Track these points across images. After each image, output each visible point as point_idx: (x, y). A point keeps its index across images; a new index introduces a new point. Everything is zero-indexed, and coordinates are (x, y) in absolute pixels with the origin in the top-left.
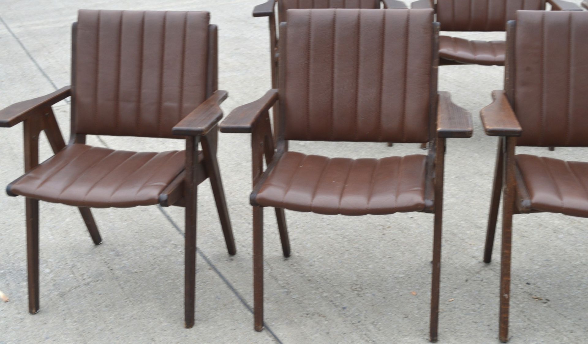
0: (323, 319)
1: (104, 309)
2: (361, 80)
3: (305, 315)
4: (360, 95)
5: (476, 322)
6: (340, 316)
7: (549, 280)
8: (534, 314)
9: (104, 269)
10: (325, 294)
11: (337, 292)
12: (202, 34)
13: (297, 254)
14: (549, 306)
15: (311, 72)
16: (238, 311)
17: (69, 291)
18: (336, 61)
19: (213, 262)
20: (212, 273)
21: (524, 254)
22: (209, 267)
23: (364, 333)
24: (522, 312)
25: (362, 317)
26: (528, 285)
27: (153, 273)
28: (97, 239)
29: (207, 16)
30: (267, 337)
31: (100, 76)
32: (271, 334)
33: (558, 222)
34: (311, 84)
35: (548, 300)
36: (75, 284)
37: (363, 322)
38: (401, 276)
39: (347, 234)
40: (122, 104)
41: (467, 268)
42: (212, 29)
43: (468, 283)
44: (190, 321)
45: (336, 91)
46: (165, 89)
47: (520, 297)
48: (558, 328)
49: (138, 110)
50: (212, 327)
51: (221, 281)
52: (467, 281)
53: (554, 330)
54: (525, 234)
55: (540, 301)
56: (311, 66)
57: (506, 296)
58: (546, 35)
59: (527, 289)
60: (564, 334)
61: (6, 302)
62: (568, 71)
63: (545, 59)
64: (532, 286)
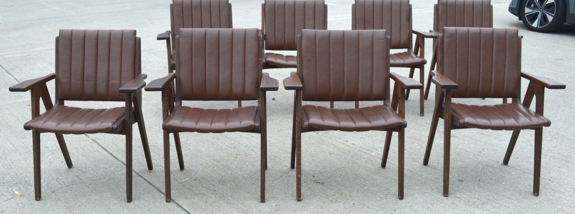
0: (204, 196)
1: (79, 197)
2: (221, 67)
3: (194, 194)
4: (220, 75)
5: (285, 194)
6: (213, 194)
7: (324, 175)
8: (316, 189)
9: (76, 179)
10: (204, 185)
11: (211, 184)
12: (132, 42)
13: (188, 168)
14: (324, 185)
16: (156, 195)
17: (57, 190)
18: (207, 56)
19: (140, 174)
20: (140, 178)
21: (313, 164)
22: (137, 176)
23: (226, 200)
24: (310, 188)
25: (225, 194)
26: (314, 177)
27: (106, 180)
28: (70, 164)
29: (135, 32)
30: (173, 204)
31: (73, 66)
32: (175, 203)
33: (332, 150)
34: (194, 69)
35: (323, 183)
36: (60, 186)
37: (225, 196)
38: (246, 176)
39: (216, 158)
40: (86, 82)
41: (282, 171)
42: (138, 39)
43: (282, 178)
44: (130, 199)
45: (207, 73)
46: (111, 74)
47: (309, 182)
48: (327, 194)
49: (96, 86)
50: (142, 202)
51: (145, 181)
52: (281, 176)
53: (325, 195)
54: (314, 155)
55: (319, 183)
58: (317, 42)
59: (313, 178)
60: (330, 196)
61: (21, 196)
62: (329, 61)
63: (317, 55)
64: (316, 177)
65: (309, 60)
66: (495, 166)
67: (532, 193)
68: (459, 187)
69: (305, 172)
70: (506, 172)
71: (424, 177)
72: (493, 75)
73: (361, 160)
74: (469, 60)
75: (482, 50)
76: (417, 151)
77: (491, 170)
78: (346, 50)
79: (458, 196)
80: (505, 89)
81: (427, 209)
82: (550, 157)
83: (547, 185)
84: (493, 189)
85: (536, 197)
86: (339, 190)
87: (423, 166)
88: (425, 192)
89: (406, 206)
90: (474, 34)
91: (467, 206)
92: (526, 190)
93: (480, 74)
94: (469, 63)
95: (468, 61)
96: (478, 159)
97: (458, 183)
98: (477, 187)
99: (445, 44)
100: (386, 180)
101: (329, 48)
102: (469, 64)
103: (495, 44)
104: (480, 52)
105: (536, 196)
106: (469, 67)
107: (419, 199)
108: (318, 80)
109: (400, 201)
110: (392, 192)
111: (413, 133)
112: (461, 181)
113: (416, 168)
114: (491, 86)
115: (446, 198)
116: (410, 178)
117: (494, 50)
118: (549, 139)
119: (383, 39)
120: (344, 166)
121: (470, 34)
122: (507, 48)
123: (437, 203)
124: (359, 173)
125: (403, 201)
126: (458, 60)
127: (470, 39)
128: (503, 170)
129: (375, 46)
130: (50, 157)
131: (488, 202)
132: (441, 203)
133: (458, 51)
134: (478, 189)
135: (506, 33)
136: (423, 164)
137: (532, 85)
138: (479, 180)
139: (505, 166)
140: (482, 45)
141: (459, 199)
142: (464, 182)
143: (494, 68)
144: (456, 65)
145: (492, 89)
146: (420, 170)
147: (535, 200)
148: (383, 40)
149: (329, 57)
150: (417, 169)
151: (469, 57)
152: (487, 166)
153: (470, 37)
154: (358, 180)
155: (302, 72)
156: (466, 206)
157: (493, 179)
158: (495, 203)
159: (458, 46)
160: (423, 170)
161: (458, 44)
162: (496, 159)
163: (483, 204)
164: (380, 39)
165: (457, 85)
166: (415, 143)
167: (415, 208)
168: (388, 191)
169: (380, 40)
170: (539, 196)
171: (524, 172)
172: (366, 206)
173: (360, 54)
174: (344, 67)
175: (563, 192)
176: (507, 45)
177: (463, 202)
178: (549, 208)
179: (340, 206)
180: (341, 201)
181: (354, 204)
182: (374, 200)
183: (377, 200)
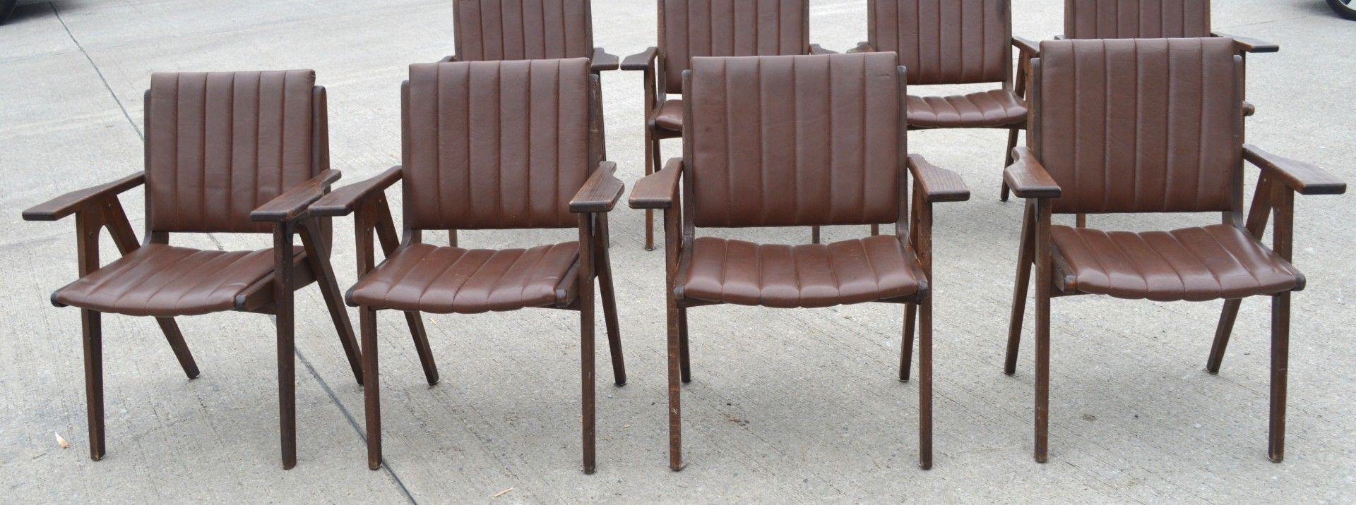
0: (460, 454)
1: (186, 453)
2: (503, 151)
3: (438, 450)
4: (503, 168)
5: (649, 450)
6: (481, 448)
7: (756, 399)
8: (725, 438)
9: (197, 406)
10: (469, 426)
11: (486, 423)
12: (305, 99)
13: (447, 381)
14: (747, 429)
15: (441, 142)
16: (354, 449)
17: (147, 434)
18: (471, 127)
19: (336, 394)
20: (333, 406)
22: (330, 400)
23: (506, 467)
24: (711, 436)
25: (510, 450)
26: (728, 406)
27: (258, 409)
28: (191, 370)
29: (312, 75)
30: (384, 476)
31: (180, 156)
32: (389, 473)
33: (793, 332)
34: (441, 157)
35: (747, 422)
36: (156, 425)
37: (507, 455)
38: (573, 401)
39: (518, 355)
40: (208, 191)
41: (659, 389)
42: (317, 92)
43: (654, 406)
44: (289, 462)
45: (472, 168)
46: (261, 171)
47: (714, 420)
48: (748, 452)
49: (229, 198)
50: (317, 467)
51: (341, 414)
52: (653, 404)
53: (743, 455)
54: (746, 348)
55: (737, 424)
56: (441, 134)
57: (675, 411)
58: (728, 87)
59: (726, 410)
60: (755, 458)
61: (65, 448)
62: (760, 131)
63: (729, 116)
64: (733, 407)
65: (707, 130)
66: (1184, 378)
67: (1267, 455)
68: (1079, 435)
69: (711, 393)
70: (1210, 394)
71: (998, 406)
72: (1171, 155)
73: (854, 360)
74: (1108, 119)
75: (1140, 96)
76: (997, 335)
77: (1171, 389)
78: (799, 103)
79: (1072, 462)
80: (1200, 190)
81: (985, 497)
82: (1334, 350)
83: (1309, 431)
84: (1167, 442)
85: (1274, 465)
86: (780, 442)
87: (1004, 375)
88: (991, 450)
89: (932, 489)
90: (1120, 56)
91: (1090, 490)
92: (1253, 444)
93: (1135, 155)
94: (1108, 128)
95: (1105, 121)
96: (1145, 356)
97: (1081, 424)
98: (1126, 437)
99: (1046, 82)
100: (902, 414)
101: (759, 99)
102: (1108, 130)
103: (1173, 79)
104: (1136, 98)
105: (1273, 462)
106: (1108, 137)
107: (971, 467)
108: (731, 177)
109: (922, 473)
110: (909, 447)
111: (999, 286)
112: (1090, 418)
113: (984, 381)
114: (1164, 184)
115: (1040, 465)
116: (964, 409)
117: (1172, 92)
119: (888, 75)
120: (809, 376)
121: (1108, 54)
122: (1205, 88)
123: (1015, 481)
124: (842, 394)
125: (931, 473)
126: (1078, 119)
127: (1109, 68)
128: (1202, 389)
129: (869, 91)
130: (160, 351)
131: (1145, 479)
132: (1023, 480)
133: (1078, 99)
134: (1129, 440)
135: (1201, 51)
136: (1003, 370)
137: (1265, 180)
138: (1136, 416)
139: (1212, 378)
140: (1140, 82)
141: (1074, 469)
142: (1097, 422)
143: (1171, 138)
144: (1074, 133)
145: (1168, 190)
146: (993, 388)
147: (1272, 475)
148: (888, 77)
149: (759, 121)
150: (987, 385)
151: (1108, 113)
152: (1164, 378)
153: (1109, 62)
154: (833, 415)
155: (693, 159)
156: (1086, 489)
157: (1174, 412)
158: (1164, 482)
159: (1078, 86)
160: (1001, 387)
161: (1078, 82)
162: (1190, 357)
163: (1131, 484)
164: (882, 75)
165: (1059, 188)
166: (999, 314)
167: (955, 494)
168: (899, 445)
169: (882, 77)
170: (1283, 463)
171: (1254, 392)
172: (835, 486)
173: (834, 113)
174: (795, 144)
175: (1350, 452)
176: (1205, 82)
177: (1082, 478)
178: (1305, 498)
179: (770, 486)
180: (776, 472)
181: (806, 481)
182: (858, 470)
183: (864, 472)
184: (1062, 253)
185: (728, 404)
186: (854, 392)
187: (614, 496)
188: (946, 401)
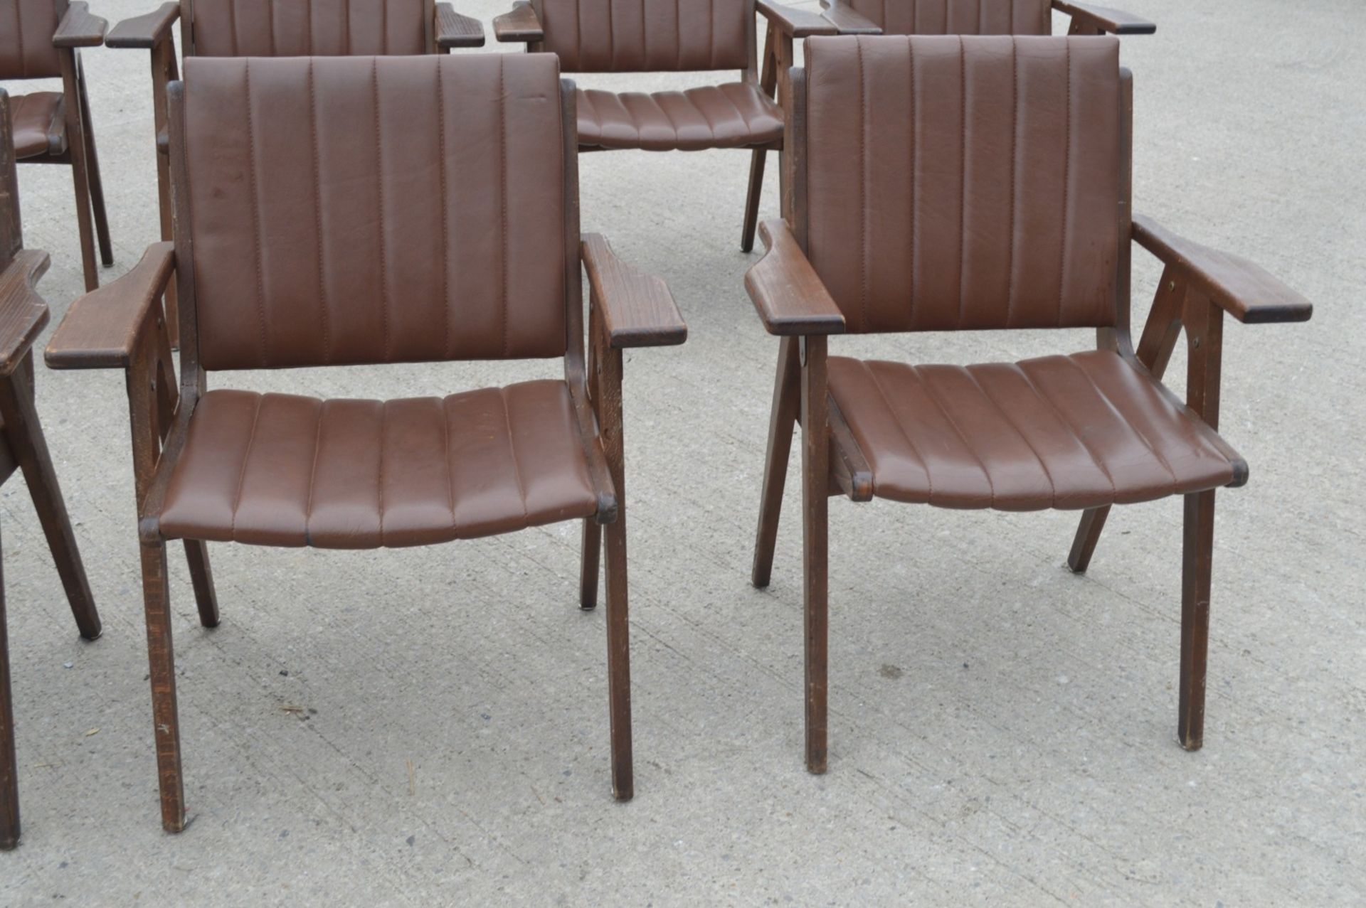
5: (128, 786)
7: (332, 661)
8: (270, 749)
14: (311, 727)
24: (246, 747)
26: (282, 677)
35: (313, 712)
47: (253, 709)
48: (311, 780)
53: (301, 786)
55: (294, 717)
58: (255, 113)
59: (277, 686)
60: (322, 793)
62: (315, 195)
63: (258, 170)
64: (290, 678)
65: (218, 193)
66: (1035, 583)
67: (1176, 738)
68: (877, 710)
69: (255, 648)
70: (1076, 615)
71: (743, 653)
72: (1018, 235)
73: (505, 567)
74: (917, 173)
75: (968, 133)
76: (739, 508)
77: (1017, 606)
78: (386, 145)
79: (867, 769)
80: (1065, 293)
81: (725, 857)
82: (1252, 520)
83: (1234, 683)
84: (1017, 716)
85: (1189, 755)
86: (369, 753)
87: (752, 590)
88: (733, 751)
89: (634, 845)
90: (937, 65)
91: (900, 829)
92: (1152, 713)
93: (961, 234)
94: (917, 188)
95: (912, 178)
96: (972, 542)
97: (879, 687)
98: (951, 710)
99: (815, 111)
100: (583, 679)
101: (312, 136)
102: (918, 193)
103: (1022, 106)
104: (962, 136)
105: (1188, 750)
106: (917, 204)
107: (699, 790)
108: (266, 279)
109: (616, 810)
110: (593, 752)
111: (741, 412)
112: (891, 672)
113: (719, 603)
114: (1008, 284)
115: (815, 779)
116: (687, 662)
117: (1020, 129)
118: (1249, 426)
119: (542, 96)
120: (428, 604)
121: (917, 62)
122: (1074, 121)
123: (774, 816)
124: (482, 642)
125: (632, 808)
126: (867, 175)
127: (918, 87)
128: (1065, 604)
129: (510, 125)
131: (988, 799)
132: (789, 815)
133: (867, 139)
134: (957, 717)
135: (1068, 59)
136: (750, 580)
137: (1173, 284)
138: (966, 666)
139: (1077, 581)
140: (969, 109)
141: (871, 786)
142: (903, 680)
143: (1018, 205)
144: (862, 196)
145: (1013, 292)
146: (734, 618)
147: (1187, 778)
148: (543, 100)
149: (314, 176)
150: (724, 612)
151: (917, 163)
152: (1004, 584)
153: (918, 76)
154: (466, 688)
155: (192, 247)
156: (893, 829)
157: (1024, 653)
158: (1018, 804)
159: (867, 117)
160: (747, 613)
161: (867, 110)
162: (1041, 542)
163: (966, 811)
164: (532, 96)
165: (843, 318)
166: (742, 467)
167: (672, 855)
168: (578, 749)
169: (533, 100)
170: (1202, 750)
171: (1145, 609)
172: (464, 849)
173: (450, 162)
174: (380, 218)
175: (1301, 722)
176: (1074, 111)
177: (885, 802)
178: (1243, 823)
179: (345, 856)
180: (359, 824)
181: (410, 841)
182: (505, 811)
183: (516, 813)
184: (846, 420)
185: (281, 673)
186: (503, 635)
187: (51, 901)
188: (658, 647)
